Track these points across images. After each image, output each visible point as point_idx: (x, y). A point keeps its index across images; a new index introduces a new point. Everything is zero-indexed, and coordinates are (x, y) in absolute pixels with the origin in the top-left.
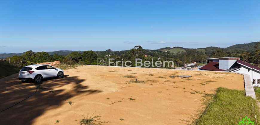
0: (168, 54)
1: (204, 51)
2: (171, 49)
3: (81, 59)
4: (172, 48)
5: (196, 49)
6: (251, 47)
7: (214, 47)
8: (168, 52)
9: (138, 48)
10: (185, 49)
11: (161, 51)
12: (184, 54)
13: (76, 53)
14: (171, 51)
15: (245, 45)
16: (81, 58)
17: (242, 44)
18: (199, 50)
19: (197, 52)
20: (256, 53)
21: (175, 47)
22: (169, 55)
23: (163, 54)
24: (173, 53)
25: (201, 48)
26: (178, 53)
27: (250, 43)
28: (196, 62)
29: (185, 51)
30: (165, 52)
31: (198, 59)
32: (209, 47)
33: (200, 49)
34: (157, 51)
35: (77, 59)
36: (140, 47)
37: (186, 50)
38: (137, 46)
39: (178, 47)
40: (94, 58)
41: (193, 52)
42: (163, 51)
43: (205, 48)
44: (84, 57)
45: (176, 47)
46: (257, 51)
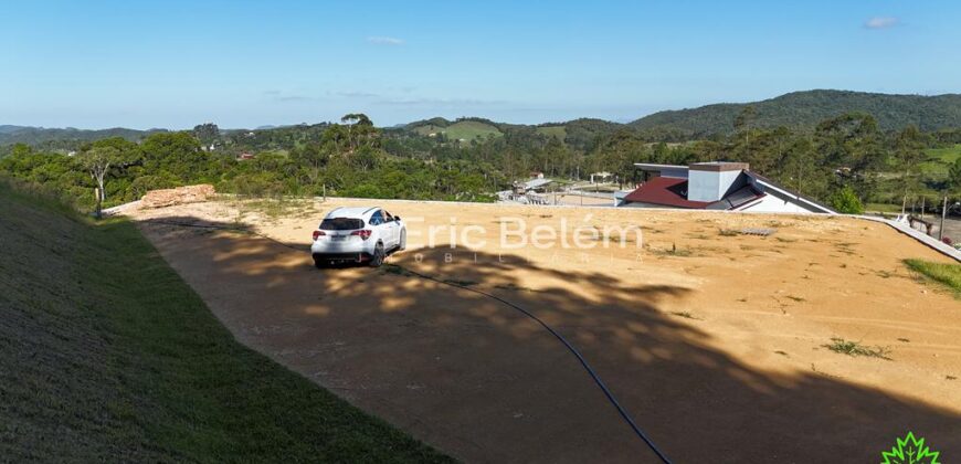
0: (442, 145)
1: (561, 134)
2: (447, 124)
3: (141, 165)
4: (453, 123)
5: (533, 126)
6: (703, 121)
7: (593, 120)
8: (440, 138)
9: (357, 121)
10: (497, 126)
11: (415, 131)
12: (497, 146)
13: (116, 138)
14: (450, 133)
15: (686, 113)
16: (139, 163)
17: (678, 112)
18: (546, 131)
19: (541, 138)
20: (740, 144)
21: (463, 120)
22: (443, 149)
23: (424, 142)
24: (457, 141)
25: (553, 122)
26: (473, 142)
27: (701, 105)
28: (543, 172)
29: (498, 134)
30: (428, 137)
31: (549, 161)
32: (576, 121)
33: (549, 125)
34: (399, 130)
35: (126, 167)
36: (365, 120)
37: (500, 130)
38: (353, 117)
39: (473, 119)
40: (197, 161)
41: (528, 136)
42: (422, 131)
43: (563, 124)
44: (153, 158)
45: (468, 119)
46: (741, 136)
